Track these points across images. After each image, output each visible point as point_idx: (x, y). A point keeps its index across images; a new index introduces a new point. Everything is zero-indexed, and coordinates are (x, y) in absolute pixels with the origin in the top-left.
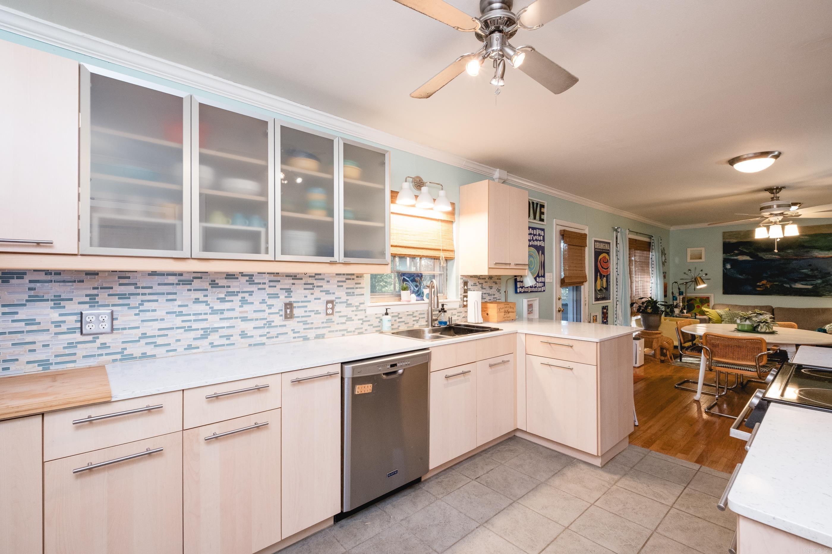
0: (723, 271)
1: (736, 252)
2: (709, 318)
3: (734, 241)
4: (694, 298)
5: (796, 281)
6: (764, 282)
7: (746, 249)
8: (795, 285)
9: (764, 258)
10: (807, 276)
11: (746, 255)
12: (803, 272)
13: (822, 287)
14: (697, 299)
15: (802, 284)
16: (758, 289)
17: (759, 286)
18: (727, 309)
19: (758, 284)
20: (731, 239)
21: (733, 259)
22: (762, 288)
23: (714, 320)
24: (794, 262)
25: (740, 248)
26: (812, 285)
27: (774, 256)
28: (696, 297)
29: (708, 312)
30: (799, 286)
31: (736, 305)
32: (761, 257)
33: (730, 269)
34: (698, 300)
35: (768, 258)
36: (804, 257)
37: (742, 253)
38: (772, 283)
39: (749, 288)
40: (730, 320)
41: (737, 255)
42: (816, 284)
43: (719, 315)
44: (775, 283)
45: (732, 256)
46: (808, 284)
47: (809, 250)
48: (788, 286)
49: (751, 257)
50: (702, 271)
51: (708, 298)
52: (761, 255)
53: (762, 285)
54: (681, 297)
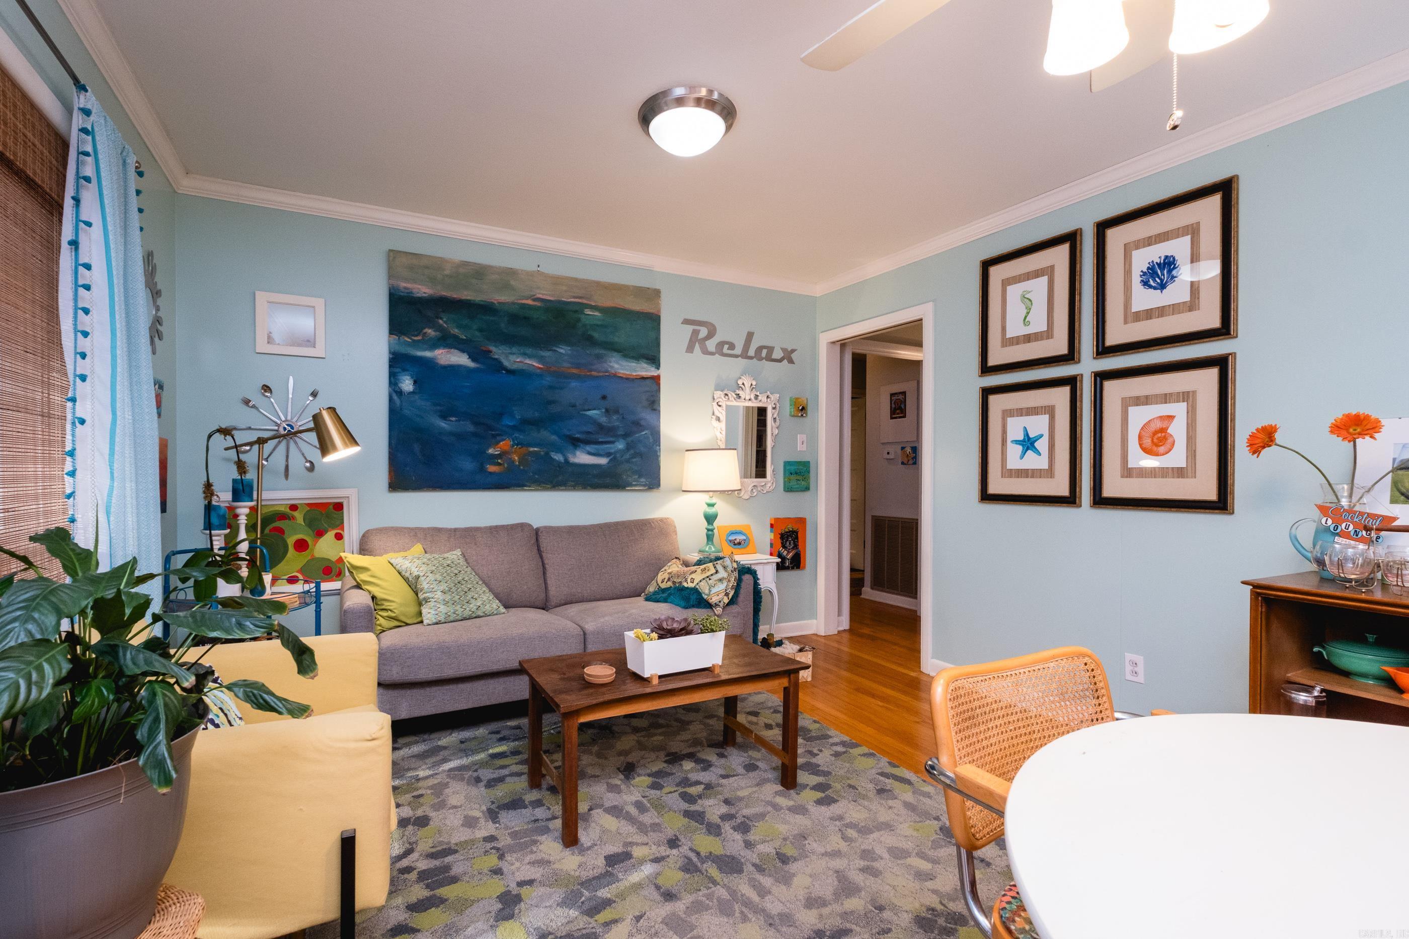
0: (391, 400)
1: (430, 332)
3: (423, 290)
4: (282, 509)
5: (576, 443)
6: (505, 444)
7: (459, 327)
8: (575, 454)
9: (506, 363)
10: (601, 427)
11: (458, 349)
12: (590, 417)
13: (628, 461)
14: (296, 514)
15: (590, 453)
16: (492, 468)
18: (418, 548)
19: (491, 451)
20: (414, 281)
22: (500, 464)
24: (574, 384)
25: (441, 321)
26: (608, 455)
27: (528, 361)
28: (294, 507)
29: (364, 569)
30: (582, 457)
31: (439, 530)
32: (496, 359)
33: (410, 393)
34: (299, 516)
35: (514, 367)
36: (593, 373)
37: (446, 341)
38: (524, 450)
39: (467, 465)
40: (448, 597)
41: (434, 345)
42: (615, 453)
43: (406, 580)
44: (532, 449)
45: (415, 344)
46: (601, 452)
47: (602, 351)
48: (558, 457)
49: (473, 358)
50: (314, 394)
51: (339, 507)
52: (499, 352)
53: (499, 456)
54: (243, 510)
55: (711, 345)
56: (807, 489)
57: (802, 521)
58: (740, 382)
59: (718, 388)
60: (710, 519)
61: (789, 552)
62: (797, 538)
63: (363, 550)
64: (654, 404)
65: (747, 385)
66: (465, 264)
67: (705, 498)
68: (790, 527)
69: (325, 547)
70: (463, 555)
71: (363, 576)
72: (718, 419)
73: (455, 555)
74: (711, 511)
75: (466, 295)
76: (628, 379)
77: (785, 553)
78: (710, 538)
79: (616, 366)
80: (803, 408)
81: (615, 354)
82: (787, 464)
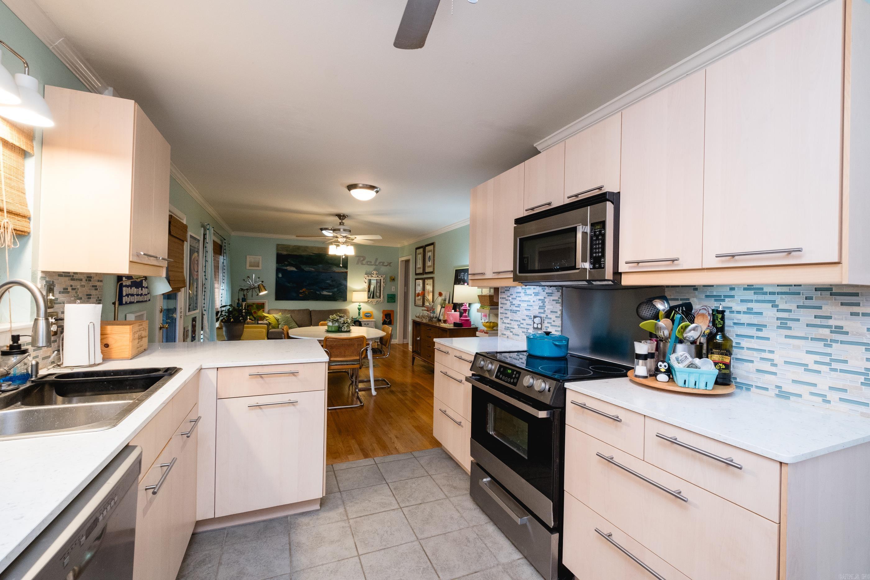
0: (276, 279)
1: (286, 263)
2: (269, 323)
3: (285, 253)
4: (252, 304)
5: (323, 289)
6: (304, 289)
7: (293, 261)
8: (323, 292)
9: (305, 269)
10: (330, 285)
11: (292, 266)
12: (327, 282)
13: (337, 294)
15: (327, 292)
16: (301, 295)
17: (301, 293)
18: (280, 314)
19: (300, 291)
20: (282, 251)
21: (284, 269)
22: (303, 294)
23: (273, 324)
25: (289, 260)
26: (332, 292)
27: (310, 269)
28: (254, 304)
29: (267, 317)
30: (325, 293)
31: (286, 310)
32: (302, 269)
33: (281, 277)
34: (255, 306)
35: (307, 270)
37: (290, 265)
38: (309, 291)
39: (295, 294)
40: (285, 323)
41: (287, 266)
42: (334, 291)
43: (276, 319)
44: (311, 291)
45: (282, 266)
46: (330, 291)
48: (318, 293)
49: (296, 268)
50: (259, 278)
51: (264, 304)
52: (303, 267)
53: (302, 292)
54: (244, 304)
55: (364, 262)
56: (395, 302)
57: (393, 311)
58: (373, 272)
59: (366, 274)
60: (359, 309)
61: (388, 320)
62: (390, 315)
63: (268, 313)
64: (346, 279)
65: (375, 273)
66: (295, 246)
67: (358, 304)
68: (388, 313)
69: (260, 313)
70: (291, 315)
71: (267, 318)
72: (366, 283)
73: (289, 315)
74: (360, 307)
75: (295, 253)
76: (338, 273)
77: (386, 320)
78: (359, 314)
79: (335, 269)
80: (393, 279)
81: (335, 266)
82: (388, 295)
